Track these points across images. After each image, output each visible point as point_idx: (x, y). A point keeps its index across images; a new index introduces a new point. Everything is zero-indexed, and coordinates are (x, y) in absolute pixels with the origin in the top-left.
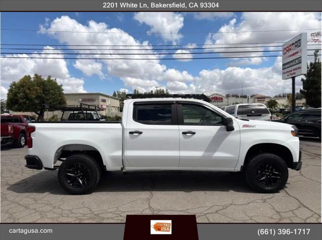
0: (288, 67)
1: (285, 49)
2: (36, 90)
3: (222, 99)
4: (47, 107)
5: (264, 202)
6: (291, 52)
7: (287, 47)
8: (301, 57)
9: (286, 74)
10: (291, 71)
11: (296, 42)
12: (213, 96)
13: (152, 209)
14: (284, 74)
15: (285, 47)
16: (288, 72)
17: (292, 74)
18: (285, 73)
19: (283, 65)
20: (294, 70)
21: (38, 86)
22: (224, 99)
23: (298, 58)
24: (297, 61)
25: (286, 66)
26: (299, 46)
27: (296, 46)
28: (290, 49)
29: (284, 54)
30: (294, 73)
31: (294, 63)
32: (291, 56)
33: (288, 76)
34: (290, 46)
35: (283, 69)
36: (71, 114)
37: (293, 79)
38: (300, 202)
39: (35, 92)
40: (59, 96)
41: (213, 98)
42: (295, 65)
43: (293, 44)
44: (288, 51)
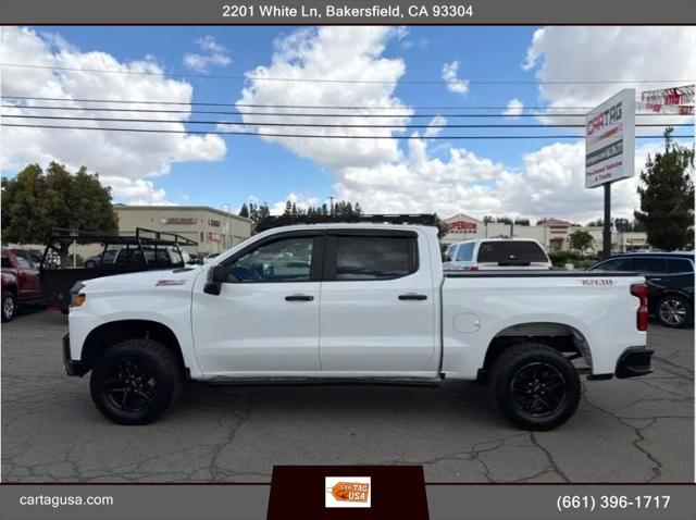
0: (597, 162)
1: (591, 122)
2: (50, 197)
3: (474, 226)
4: (74, 234)
5: (473, 458)
6: (603, 130)
7: (596, 119)
8: (621, 141)
9: (593, 177)
10: (602, 170)
11: (613, 108)
12: (455, 221)
13: (214, 470)
14: (590, 177)
15: (591, 117)
16: (596, 172)
17: (604, 177)
18: (591, 174)
19: (588, 157)
20: (609, 167)
21: (55, 189)
22: (478, 227)
23: (615, 144)
24: (614, 148)
25: (593, 159)
26: (619, 117)
27: (612, 117)
28: (601, 124)
29: (590, 133)
30: (609, 175)
31: (608, 154)
32: (602, 137)
33: (597, 180)
34: (601, 115)
35: (588, 166)
36: (123, 250)
37: (607, 186)
38: (551, 460)
39: (47, 200)
40: (102, 211)
41: (455, 224)
42: (611, 157)
43: (606, 113)
44: (596, 126)
